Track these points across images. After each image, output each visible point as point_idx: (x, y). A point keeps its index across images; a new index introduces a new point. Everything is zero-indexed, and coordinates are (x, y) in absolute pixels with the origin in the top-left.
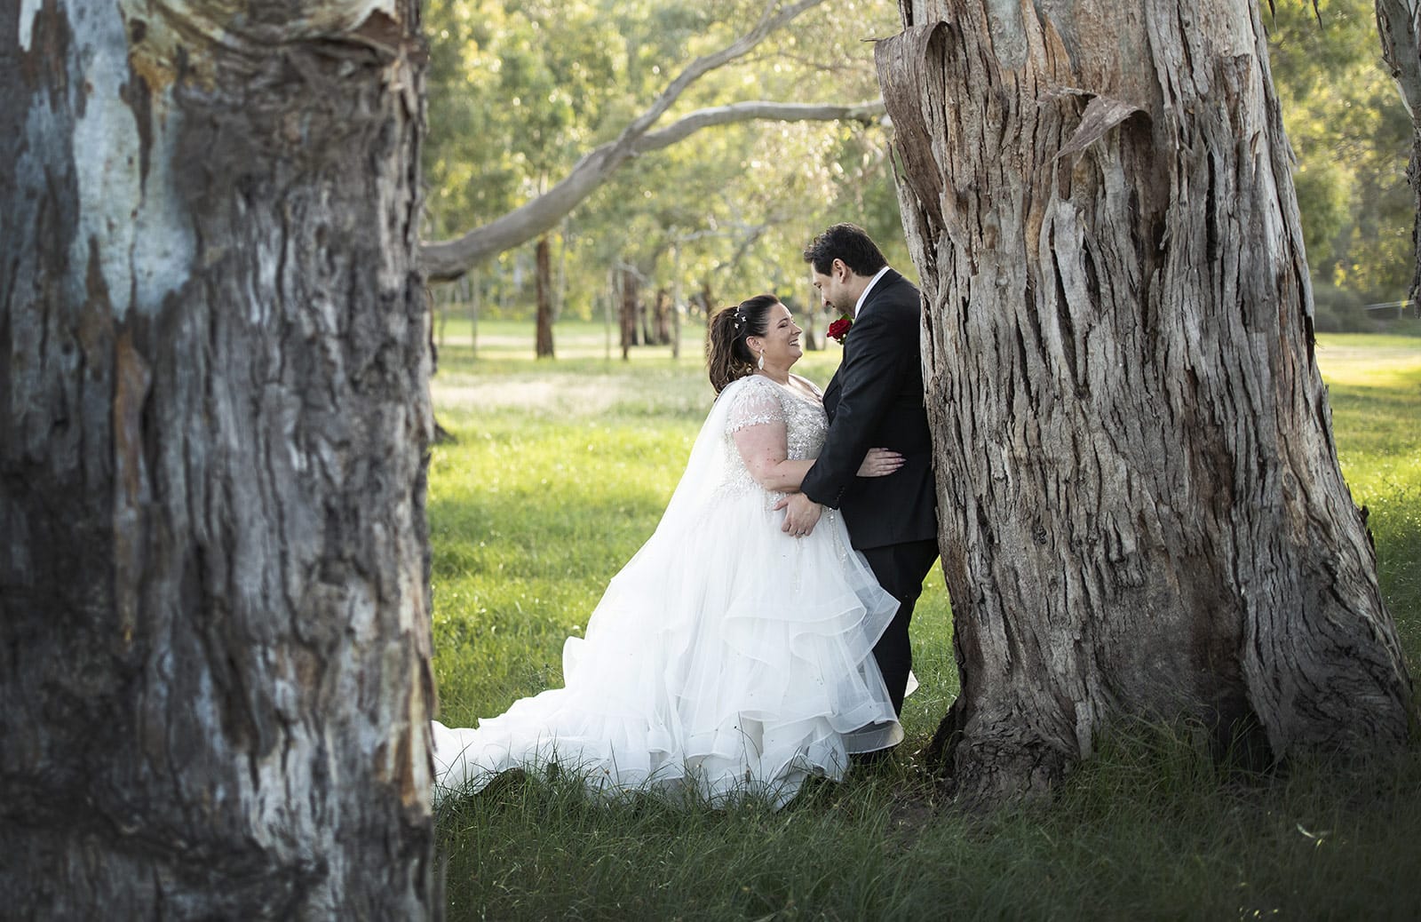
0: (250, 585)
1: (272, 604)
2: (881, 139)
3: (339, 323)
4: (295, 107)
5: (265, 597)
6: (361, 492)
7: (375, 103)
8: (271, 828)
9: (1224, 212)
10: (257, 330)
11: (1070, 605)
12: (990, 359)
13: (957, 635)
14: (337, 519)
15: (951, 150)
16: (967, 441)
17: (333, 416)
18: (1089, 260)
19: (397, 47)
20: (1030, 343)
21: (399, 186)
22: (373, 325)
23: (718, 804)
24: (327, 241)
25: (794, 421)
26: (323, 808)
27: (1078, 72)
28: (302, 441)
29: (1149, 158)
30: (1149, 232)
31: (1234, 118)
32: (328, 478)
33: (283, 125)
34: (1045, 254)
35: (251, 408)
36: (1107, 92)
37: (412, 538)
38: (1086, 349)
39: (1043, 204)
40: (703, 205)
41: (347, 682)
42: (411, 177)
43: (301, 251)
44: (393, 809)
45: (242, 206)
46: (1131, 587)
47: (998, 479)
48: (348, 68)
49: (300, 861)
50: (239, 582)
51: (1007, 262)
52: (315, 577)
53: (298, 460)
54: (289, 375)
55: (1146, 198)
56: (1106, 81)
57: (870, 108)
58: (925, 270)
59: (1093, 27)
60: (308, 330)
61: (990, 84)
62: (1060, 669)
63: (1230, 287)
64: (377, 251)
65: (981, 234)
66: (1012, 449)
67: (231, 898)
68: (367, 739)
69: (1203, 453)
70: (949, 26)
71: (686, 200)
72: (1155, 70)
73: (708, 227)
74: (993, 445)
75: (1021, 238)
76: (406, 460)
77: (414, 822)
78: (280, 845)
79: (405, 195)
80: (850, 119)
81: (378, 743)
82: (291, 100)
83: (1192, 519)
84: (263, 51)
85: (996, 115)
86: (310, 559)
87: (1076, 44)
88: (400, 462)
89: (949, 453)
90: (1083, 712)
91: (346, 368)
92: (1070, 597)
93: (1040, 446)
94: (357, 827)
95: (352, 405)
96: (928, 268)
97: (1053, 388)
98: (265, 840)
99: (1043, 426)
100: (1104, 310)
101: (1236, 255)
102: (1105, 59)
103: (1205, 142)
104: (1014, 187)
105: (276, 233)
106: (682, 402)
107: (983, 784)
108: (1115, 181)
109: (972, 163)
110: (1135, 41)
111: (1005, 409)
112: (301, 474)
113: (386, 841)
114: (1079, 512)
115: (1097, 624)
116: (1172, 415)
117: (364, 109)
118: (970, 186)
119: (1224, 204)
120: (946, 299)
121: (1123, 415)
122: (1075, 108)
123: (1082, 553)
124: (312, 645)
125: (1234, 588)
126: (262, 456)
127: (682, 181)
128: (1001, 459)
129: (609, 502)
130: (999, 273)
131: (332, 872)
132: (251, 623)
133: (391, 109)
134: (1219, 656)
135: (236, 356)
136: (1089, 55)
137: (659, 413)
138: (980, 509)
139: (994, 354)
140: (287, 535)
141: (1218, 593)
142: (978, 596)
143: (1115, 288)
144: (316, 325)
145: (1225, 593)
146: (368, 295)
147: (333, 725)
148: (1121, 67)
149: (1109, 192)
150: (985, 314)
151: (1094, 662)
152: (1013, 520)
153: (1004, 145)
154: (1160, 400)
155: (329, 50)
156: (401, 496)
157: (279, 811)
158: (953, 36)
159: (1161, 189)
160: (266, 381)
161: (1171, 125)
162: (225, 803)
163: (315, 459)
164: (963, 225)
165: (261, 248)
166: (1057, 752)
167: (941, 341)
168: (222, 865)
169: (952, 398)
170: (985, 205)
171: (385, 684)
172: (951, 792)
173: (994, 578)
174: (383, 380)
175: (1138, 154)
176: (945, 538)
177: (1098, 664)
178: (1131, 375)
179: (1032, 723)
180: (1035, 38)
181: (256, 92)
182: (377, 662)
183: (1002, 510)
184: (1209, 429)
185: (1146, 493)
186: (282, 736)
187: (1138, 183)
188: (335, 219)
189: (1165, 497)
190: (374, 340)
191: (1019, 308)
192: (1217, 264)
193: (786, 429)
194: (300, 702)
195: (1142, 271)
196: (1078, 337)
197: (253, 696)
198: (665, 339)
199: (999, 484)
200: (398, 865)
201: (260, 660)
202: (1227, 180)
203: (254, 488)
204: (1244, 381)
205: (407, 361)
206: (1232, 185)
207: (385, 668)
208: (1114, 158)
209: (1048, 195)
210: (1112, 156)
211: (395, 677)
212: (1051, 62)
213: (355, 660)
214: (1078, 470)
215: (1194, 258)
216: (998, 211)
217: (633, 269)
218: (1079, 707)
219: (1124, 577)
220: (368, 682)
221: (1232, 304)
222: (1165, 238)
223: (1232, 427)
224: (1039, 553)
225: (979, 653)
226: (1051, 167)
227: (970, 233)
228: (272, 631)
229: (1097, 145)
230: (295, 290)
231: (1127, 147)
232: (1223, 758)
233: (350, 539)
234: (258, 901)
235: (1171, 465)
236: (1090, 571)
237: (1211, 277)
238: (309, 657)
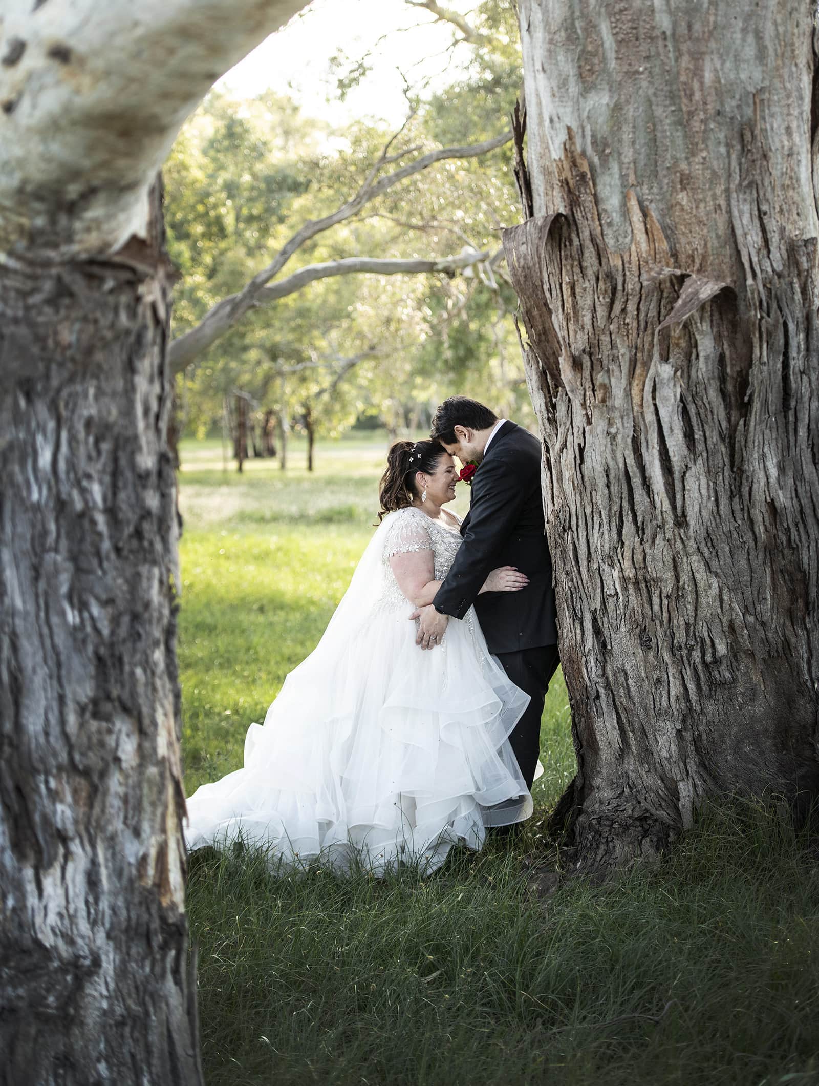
0: (33, 724)
1: (52, 739)
2: (463, 287)
3: (105, 499)
4: (67, 318)
5: (47, 734)
6: (124, 641)
7: (133, 314)
8: (53, 929)
9: (797, 369)
10: (37, 508)
11: (673, 700)
12: (603, 496)
13: (575, 725)
14: (105, 665)
15: (568, 320)
16: (583, 563)
17: (101, 579)
18: (685, 412)
19: (155, 267)
20: (637, 481)
21: (151, 381)
22: (133, 500)
23: (380, 873)
24: (94, 430)
25: (440, 548)
26: (96, 911)
27: (675, 255)
28: (75, 600)
29: (734, 326)
30: (735, 387)
31: (804, 291)
32: (97, 630)
33: (56, 333)
34: (648, 407)
35: (33, 573)
36: (699, 271)
37: (166, 678)
38: (684, 486)
39: (646, 365)
40: (306, 340)
41: (114, 803)
42: (161, 373)
43: (72, 439)
44: (154, 910)
45: (22, 403)
46: (723, 684)
47: (610, 595)
48: (109, 284)
49: (77, 957)
50: (24, 721)
51: (617, 414)
52: (88, 715)
53: (72, 617)
54: (64, 544)
55: (732, 359)
56: (697, 262)
57: (454, 262)
58: (546, 421)
59: (687, 217)
60: (79, 505)
61: (600, 264)
62: (664, 754)
63: (802, 432)
64: (136, 438)
65: (594, 391)
66: (622, 570)
67: (21, 991)
68: (131, 850)
69: (781, 571)
70: (565, 217)
71: (291, 337)
72: (738, 253)
73: (310, 358)
74: (605, 567)
75: (628, 394)
76: (161, 613)
77: (171, 920)
78: (61, 944)
79: (157, 389)
80: (439, 271)
81: (141, 854)
82: (63, 312)
83: (773, 626)
84: (39, 271)
85: (606, 291)
86: (84, 700)
87: (672, 231)
88: (155, 614)
89: (567, 574)
90: (685, 789)
91: (111, 537)
92: (673, 693)
93: (645, 568)
94: (124, 925)
95: (116, 568)
96: (549, 419)
97: (656, 518)
98: (48, 940)
99: (648, 551)
100: (698, 453)
101: (807, 405)
102: (697, 244)
103: (781, 311)
104: (622, 351)
105: (51, 425)
106: (294, 509)
107: (601, 852)
108: (706, 345)
109: (586, 331)
110: (722, 228)
111: (615, 537)
112: (75, 628)
113: (148, 938)
114: (679, 623)
115: (696, 716)
116: (755, 540)
117: (123, 318)
118: (584, 351)
119: (797, 362)
120: (564, 446)
121: (715, 541)
122: (672, 285)
123: (682, 657)
124: (86, 773)
125: (809, 684)
126: (42, 614)
127: (288, 320)
128: (613, 578)
129: (243, 599)
130: (610, 423)
131: (104, 964)
132: (35, 756)
133: (144, 317)
134: (797, 741)
135: (19, 529)
136: (683, 240)
137: (276, 519)
138: (595, 620)
139: (606, 491)
140: (64, 681)
141: (795, 688)
142: (593, 693)
143: (708, 434)
144: (86, 502)
145: (801, 686)
146: (129, 475)
147: (103, 841)
148: (710, 250)
149: (702, 354)
150: (599, 458)
151: (693, 748)
152: (623, 629)
153: (612, 316)
154: (745, 528)
155: (96, 270)
156: (156, 644)
157: (60, 915)
158: (569, 225)
159: (745, 351)
160: (45, 550)
161: (753, 298)
162: (14, 910)
163: (86, 615)
164: (579, 383)
165: (39, 439)
166: (663, 823)
167: (560, 480)
168: (12, 964)
169: (570, 527)
170: (597, 367)
171: (146, 804)
172: (574, 858)
173: (607, 678)
174: (142, 547)
175: (725, 322)
176: (564, 645)
177: (696, 750)
178: (721, 507)
179: (641, 798)
180: (639, 226)
181: (34, 306)
182: (139, 785)
183: (614, 621)
184: (786, 551)
185: (735, 605)
186: (61, 851)
187: (726, 346)
188: (100, 411)
189: (751, 609)
190: (134, 512)
191: (627, 452)
192: (791, 413)
193: (433, 555)
194: (76, 822)
195: (729, 421)
196: (677, 476)
197: (37, 818)
198: (271, 453)
199: (611, 599)
200: (158, 957)
201: (42, 787)
202: (799, 344)
203: (36, 640)
204: (814, 510)
205: (160, 529)
206: (802, 347)
207: (146, 790)
208: (706, 327)
209: (650, 357)
210: (704, 324)
211: (154, 797)
212: (652, 246)
213: (120, 784)
214: (678, 588)
215: (772, 408)
216: (608, 371)
217: (245, 395)
218: (681, 785)
219: (718, 676)
220: (131, 801)
221: (804, 447)
222: (748, 392)
223: (805, 549)
224: (646, 657)
225: (595, 741)
226: (653, 334)
227: (585, 389)
228: (53, 762)
229: (692, 315)
230: (68, 473)
231: (716, 317)
232: (802, 827)
233: (116, 681)
234: (44, 992)
235: (756, 582)
236: (689, 672)
237: (787, 424)
238: (82, 782)
